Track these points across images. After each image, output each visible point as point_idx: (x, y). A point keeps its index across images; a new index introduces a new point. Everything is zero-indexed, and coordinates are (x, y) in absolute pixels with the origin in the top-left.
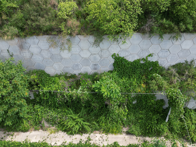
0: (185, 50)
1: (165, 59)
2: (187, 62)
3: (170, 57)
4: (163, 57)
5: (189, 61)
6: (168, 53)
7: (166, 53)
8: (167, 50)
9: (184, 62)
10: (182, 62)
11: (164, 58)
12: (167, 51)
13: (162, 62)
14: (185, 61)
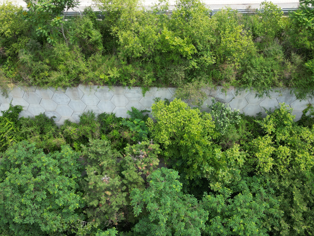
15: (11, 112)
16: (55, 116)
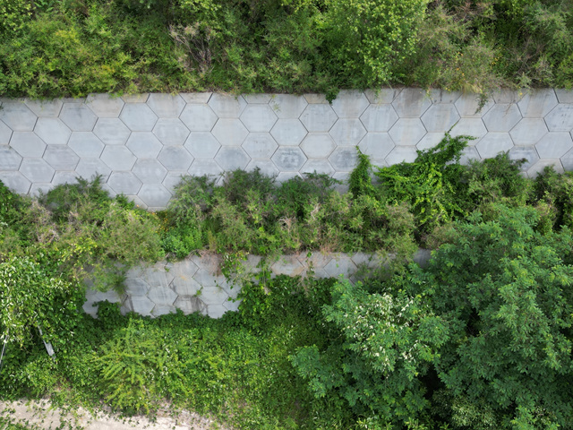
0: (56, 146)
1: (16, 173)
2: (83, 182)
3: (28, 168)
4: (8, 168)
5: (90, 181)
6: (15, 156)
7: (9, 155)
8: (4, 146)
9: (76, 182)
10: (69, 183)
11: (14, 170)
12: (7, 149)
13: (15, 183)
14: (79, 180)
15: (439, 150)
16: (528, 158)
